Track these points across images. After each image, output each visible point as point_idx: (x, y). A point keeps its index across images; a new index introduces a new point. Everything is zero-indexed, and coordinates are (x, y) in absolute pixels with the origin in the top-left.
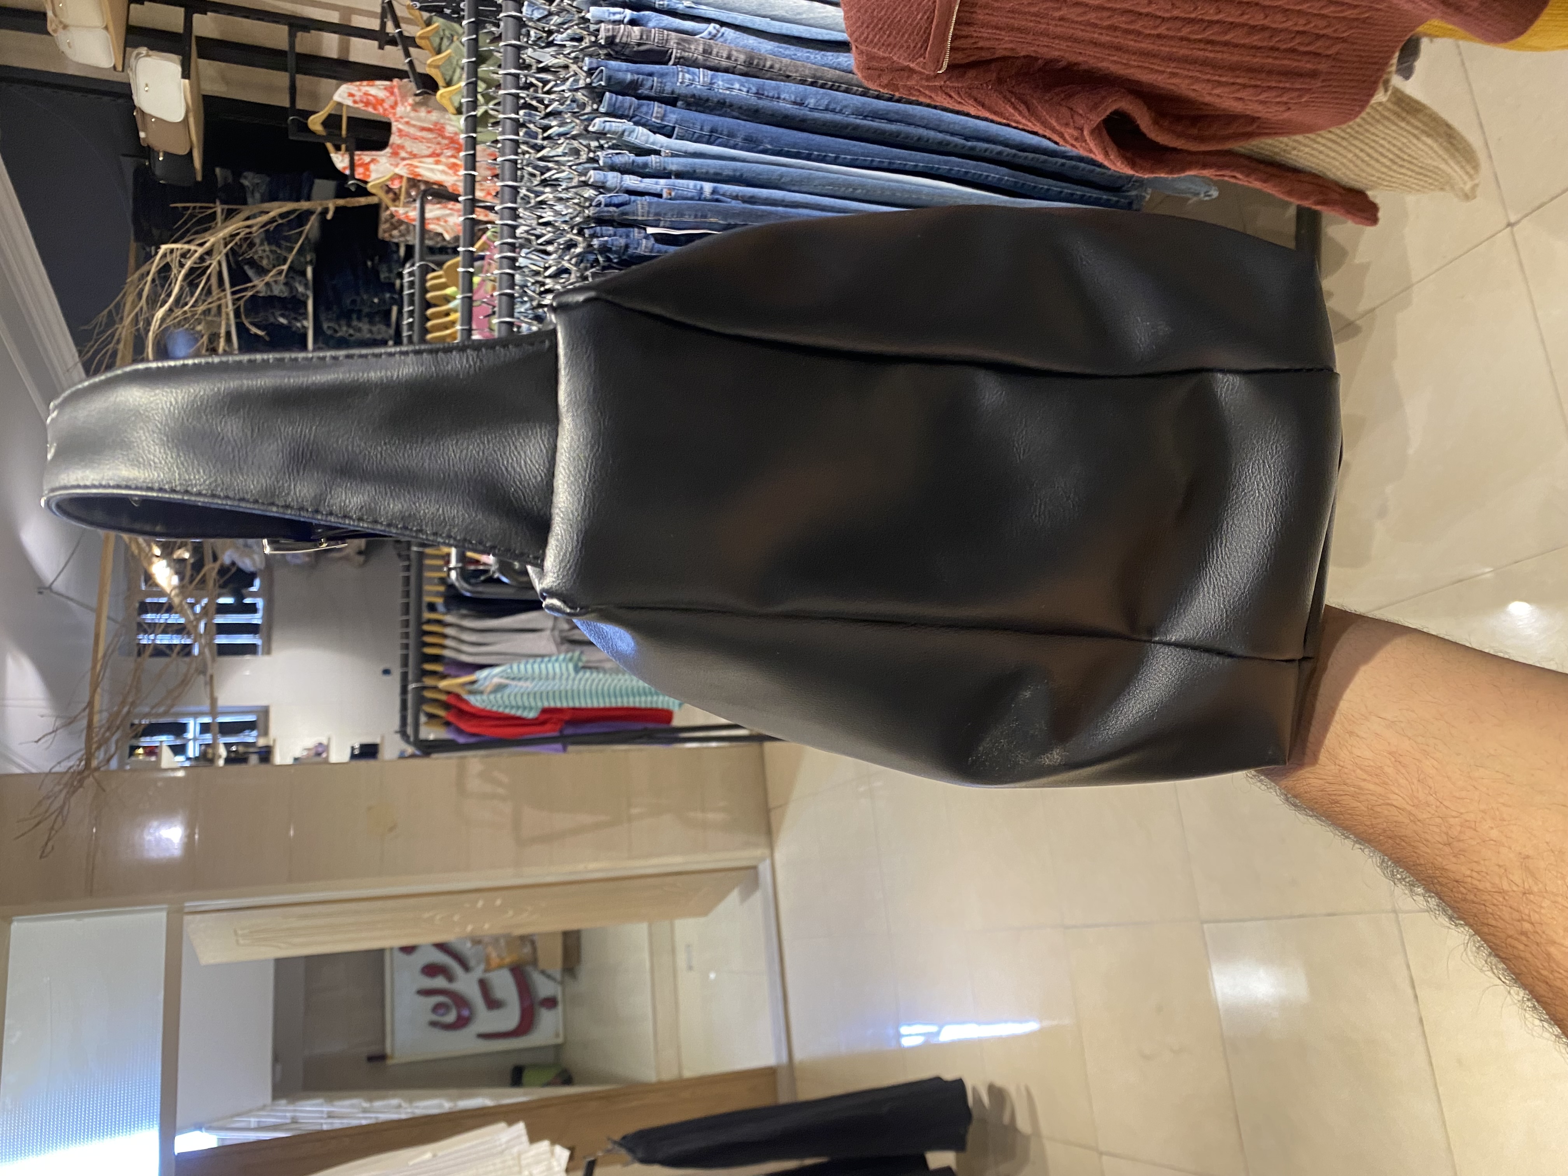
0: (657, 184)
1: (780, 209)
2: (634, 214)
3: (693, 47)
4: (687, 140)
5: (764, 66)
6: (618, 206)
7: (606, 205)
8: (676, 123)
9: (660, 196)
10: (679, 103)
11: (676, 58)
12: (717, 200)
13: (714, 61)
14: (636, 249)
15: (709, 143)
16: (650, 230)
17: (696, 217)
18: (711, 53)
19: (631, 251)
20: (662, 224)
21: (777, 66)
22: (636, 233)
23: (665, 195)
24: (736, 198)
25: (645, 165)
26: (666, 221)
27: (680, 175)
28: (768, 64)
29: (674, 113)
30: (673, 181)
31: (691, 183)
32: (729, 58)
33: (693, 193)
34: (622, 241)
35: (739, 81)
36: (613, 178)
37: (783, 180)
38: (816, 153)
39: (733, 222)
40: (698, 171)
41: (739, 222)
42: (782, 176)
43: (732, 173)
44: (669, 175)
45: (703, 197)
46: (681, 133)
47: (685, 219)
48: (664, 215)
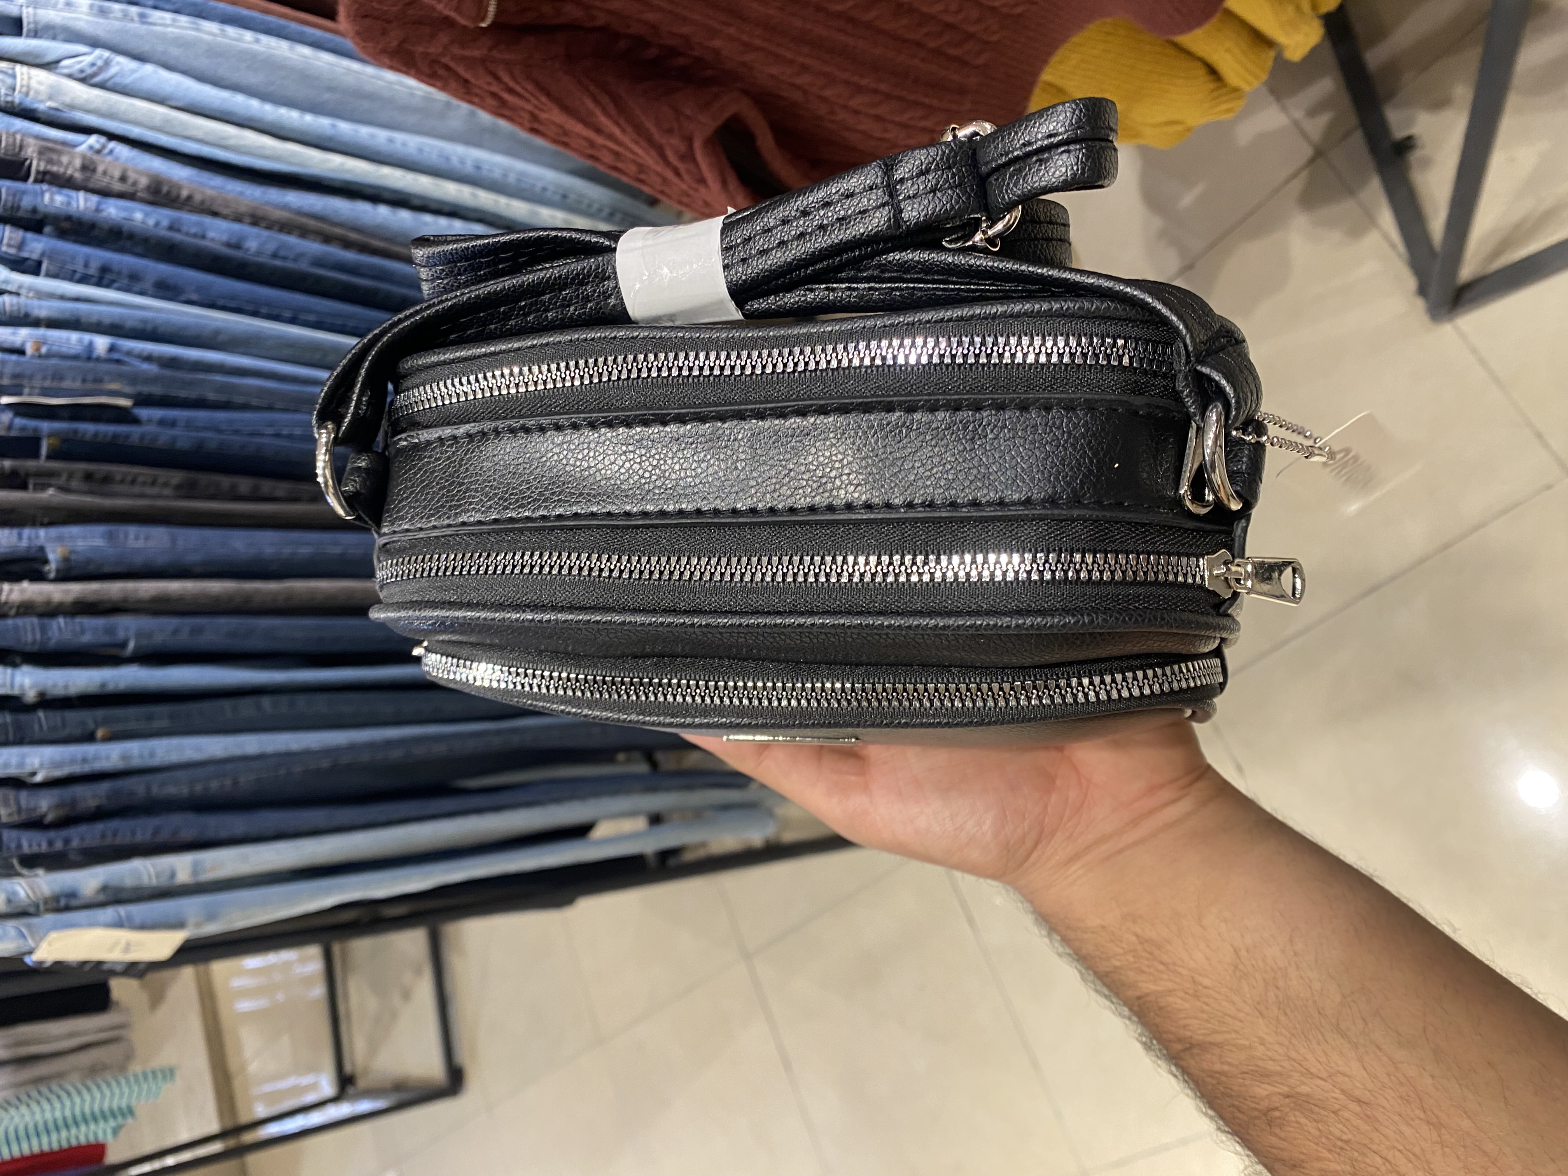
0: (14, 334)
1: (219, 378)
3: (65, 159)
4: (64, 279)
5: (178, 196)
8: (43, 254)
9: (21, 352)
10: (47, 229)
11: (38, 172)
12: (118, 361)
13: (99, 180)
15: (99, 284)
16: (6, 400)
17: (84, 381)
18: (94, 170)
20: (26, 390)
21: (198, 197)
23: (29, 351)
24: (148, 358)
26: (33, 387)
27: (54, 323)
28: (185, 193)
29: (39, 241)
30: (41, 332)
31: (74, 336)
32: (123, 179)
33: (77, 350)
35: (141, 210)
37: (221, 338)
38: (264, 310)
39: (146, 389)
40: (83, 320)
41: (156, 390)
42: (217, 332)
43: (140, 326)
44: (36, 323)
45: (94, 355)
46: (53, 269)
47: (67, 384)
48: (31, 377)
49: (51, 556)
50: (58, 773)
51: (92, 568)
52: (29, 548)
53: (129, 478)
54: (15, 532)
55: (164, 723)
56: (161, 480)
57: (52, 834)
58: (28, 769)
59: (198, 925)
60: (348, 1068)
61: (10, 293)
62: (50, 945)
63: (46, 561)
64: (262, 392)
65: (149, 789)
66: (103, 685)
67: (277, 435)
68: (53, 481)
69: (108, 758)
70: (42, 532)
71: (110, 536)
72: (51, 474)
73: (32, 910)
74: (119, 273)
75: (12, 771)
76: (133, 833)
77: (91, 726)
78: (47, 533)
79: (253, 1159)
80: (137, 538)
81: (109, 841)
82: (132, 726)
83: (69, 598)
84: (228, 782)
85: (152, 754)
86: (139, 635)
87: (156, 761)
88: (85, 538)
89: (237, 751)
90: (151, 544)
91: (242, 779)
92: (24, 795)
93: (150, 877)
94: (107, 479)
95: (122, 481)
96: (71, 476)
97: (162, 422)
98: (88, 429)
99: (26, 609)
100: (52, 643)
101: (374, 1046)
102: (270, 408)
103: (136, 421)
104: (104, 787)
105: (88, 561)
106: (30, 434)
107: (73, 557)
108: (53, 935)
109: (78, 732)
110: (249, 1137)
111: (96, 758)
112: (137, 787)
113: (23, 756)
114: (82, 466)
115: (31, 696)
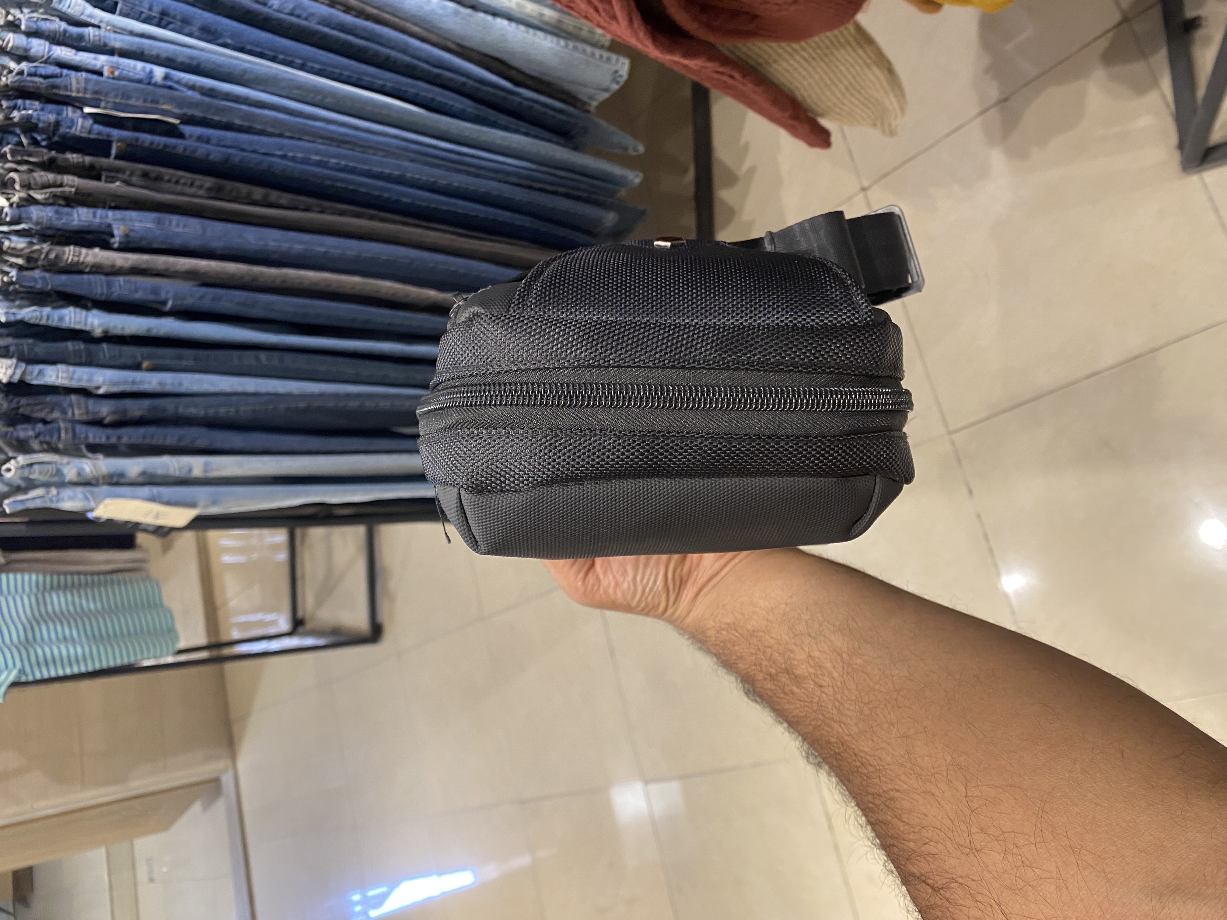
0: (95, 59)
1: (244, 107)
2: (66, 88)
4: (133, 18)
6: (46, 77)
7: (30, 75)
9: (100, 73)
12: (170, 88)
14: (70, 128)
15: (159, 25)
16: (87, 110)
17: (145, 101)
19: (62, 130)
20: (103, 104)
22: (69, 112)
23: (106, 73)
24: (192, 87)
25: (81, 37)
26: (107, 102)
27: (124, 54)
30: (116, 59)
31: (139, 65)
33: (141, 75)
34: (52, 118)
36: (38, 46)
37: (247, 77)
38: (281, 57)
39: (190, 112)
40: (146, 52)
41: (198, 113)
42: (245, 71)
43: (187, 61)
44: (111, 52)
45: (153, 81)
46: (126, 10)
47: (132, 102)
48: (106, 94)
49: (116, 232)
50: (115, 389)
51: (144, 243)
52: (101, 224)
53: (174, 180)
54: (91, 210)
55: (190, 363)
56: (197, 183)
57: (109, 431)
58: (94, 384)
59: (206, 506)
60: (300, 614)
61: (94, 26)
62: (105, 507)
63: (112, 235)
64: (275, 122)
65: (177, 408)
66: (149, 330)
67: (284, 157)
68: (120, 175)
69: (150, 383)
70: (110, 213)
71: (159, 222)
72: (118, 170)
73: (94, 482)
74: (174, 17)
75: (83, 384)
76: (165, 439)
77: (140, 359)
78: (114, 215)
79: (230, 667)
80: (178, 226)
81: (147, 441)
82: (167, 362)
83: (128, 265)
84: (232, 410)
85: (180, 384)
86: (175, 297)
87: (182, 389)
88: (141, 221)
89: (240, 389)
90: (187, 230)
91: (242, 409)
92: (91, 402)
93: (175, 470)
94: (158, 178)
95: (169, 181)
96: (132, 174)
97: (200, 139)
98: (146, 138)
99: (97, 269)
100: (114, 297)
101: (320, 602)
102: (281, 135)
103: (181, 136)
104: (146, 403)
105: (142, 239)
106: (104, 138)
107: (132, 234)
108: (108, 501)
109: (130, 362)
110: (227, 651)
111: (141, 382)
112: (169, 405)
113: (92, 375)
114: (141, 166)
115: (98, 332)
